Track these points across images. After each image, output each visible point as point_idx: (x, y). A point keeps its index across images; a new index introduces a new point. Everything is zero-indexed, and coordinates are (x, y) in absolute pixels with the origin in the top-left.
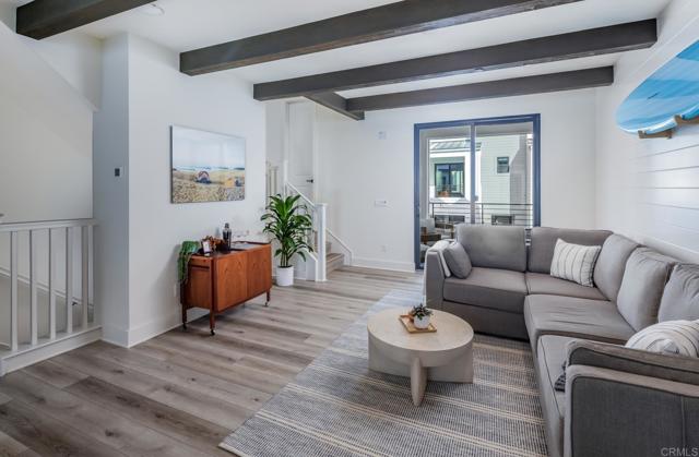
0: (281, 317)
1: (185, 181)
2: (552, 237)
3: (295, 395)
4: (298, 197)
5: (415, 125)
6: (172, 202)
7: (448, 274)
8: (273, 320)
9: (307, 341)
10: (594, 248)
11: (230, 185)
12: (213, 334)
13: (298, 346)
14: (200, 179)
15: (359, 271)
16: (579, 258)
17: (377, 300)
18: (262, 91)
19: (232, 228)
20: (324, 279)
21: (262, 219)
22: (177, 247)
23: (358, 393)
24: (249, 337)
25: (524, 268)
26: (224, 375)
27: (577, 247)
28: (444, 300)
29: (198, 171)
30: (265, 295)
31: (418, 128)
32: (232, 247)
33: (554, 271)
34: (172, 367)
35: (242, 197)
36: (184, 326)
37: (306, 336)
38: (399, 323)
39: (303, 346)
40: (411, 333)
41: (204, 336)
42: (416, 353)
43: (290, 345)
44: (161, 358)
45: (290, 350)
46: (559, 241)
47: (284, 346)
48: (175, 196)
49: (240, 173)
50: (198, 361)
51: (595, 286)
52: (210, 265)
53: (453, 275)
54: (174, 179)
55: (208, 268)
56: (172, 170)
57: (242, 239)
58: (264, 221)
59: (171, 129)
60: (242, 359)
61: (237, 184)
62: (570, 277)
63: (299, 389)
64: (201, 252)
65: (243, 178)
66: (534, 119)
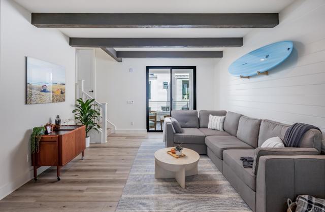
0: (95, 163)
1: (34, 91)
2: (207, 114)
3: (129, 199)
4: (94, 100)
5: (147, 67)
6: (26, 103)
7: (175, 132)
8: (91, 166)
9: (117, 172)
10: (223, 117)
11: (58, 93)
12: (59, 179)
13: (114, 176)
14: (42, 90)
15: (121, 136)
16: (219, 121)
17: (138, 148)
18: (73, 41)
19: (61, 118)
20: (106, 142)
21: (73, 112)
22: (29, 131)
23: (157, 190)
24: (83, 177)
25: (198, 127)
26: (81, 199)
27: (217, 117)
28: (174, 143)
29: (42, 85)
30: (81, 154)
31: (148, 68)
32: (61, 129)
33: (209, 127)
34: (42, 203)
35: (64, 100)
36: (35, 179)
37: (115, 170)
38: (169, 155)
39: (116, 175)
40: (177, 158)
41: (53, 182)
42: (184, 166)
43: (110, 176)
44: (32, 200)
45: (111, 178)
46: (210, 115)
47: (107, 177)
48: (27, 100)
49: (63, 87)
50: (59, 196)
51: (224, 130)
52: (57, 140)
53: (177, 132)
54: (28, 89)
55: (55, 141)
56: (26, 84)
57: (66, 124)
58: (74, 113)
59: (26, 58)
60: (87, 189)
61: (62, 93)
62: (216, 129)
63: (129, 195)
64: (46, 133)
65: (64, 90)
66: (194, 68)
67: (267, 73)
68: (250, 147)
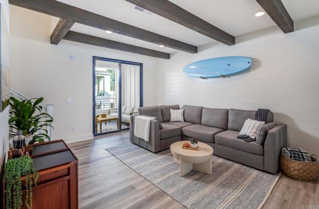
2: (167, 109)
10: (182, 110)
27: (177, 110)
28: (161, 140)
33: (172, 120)
51: (185, 121)
66: (141, 65)
67: (224, 76)
68: (222, 130)
